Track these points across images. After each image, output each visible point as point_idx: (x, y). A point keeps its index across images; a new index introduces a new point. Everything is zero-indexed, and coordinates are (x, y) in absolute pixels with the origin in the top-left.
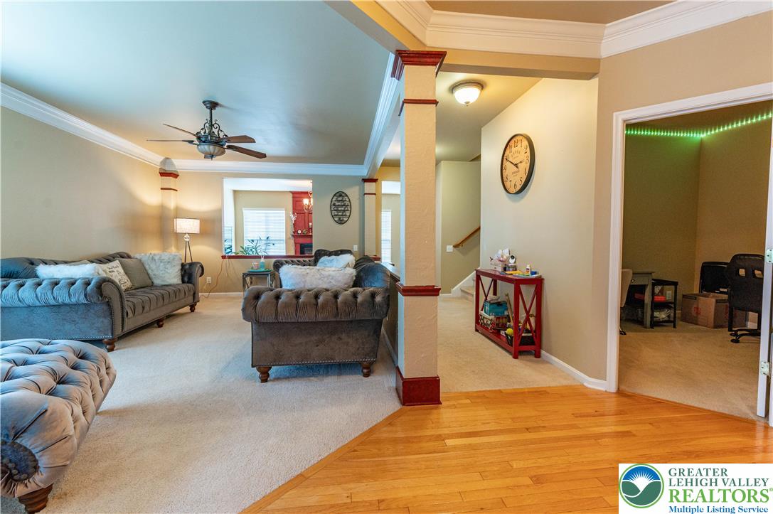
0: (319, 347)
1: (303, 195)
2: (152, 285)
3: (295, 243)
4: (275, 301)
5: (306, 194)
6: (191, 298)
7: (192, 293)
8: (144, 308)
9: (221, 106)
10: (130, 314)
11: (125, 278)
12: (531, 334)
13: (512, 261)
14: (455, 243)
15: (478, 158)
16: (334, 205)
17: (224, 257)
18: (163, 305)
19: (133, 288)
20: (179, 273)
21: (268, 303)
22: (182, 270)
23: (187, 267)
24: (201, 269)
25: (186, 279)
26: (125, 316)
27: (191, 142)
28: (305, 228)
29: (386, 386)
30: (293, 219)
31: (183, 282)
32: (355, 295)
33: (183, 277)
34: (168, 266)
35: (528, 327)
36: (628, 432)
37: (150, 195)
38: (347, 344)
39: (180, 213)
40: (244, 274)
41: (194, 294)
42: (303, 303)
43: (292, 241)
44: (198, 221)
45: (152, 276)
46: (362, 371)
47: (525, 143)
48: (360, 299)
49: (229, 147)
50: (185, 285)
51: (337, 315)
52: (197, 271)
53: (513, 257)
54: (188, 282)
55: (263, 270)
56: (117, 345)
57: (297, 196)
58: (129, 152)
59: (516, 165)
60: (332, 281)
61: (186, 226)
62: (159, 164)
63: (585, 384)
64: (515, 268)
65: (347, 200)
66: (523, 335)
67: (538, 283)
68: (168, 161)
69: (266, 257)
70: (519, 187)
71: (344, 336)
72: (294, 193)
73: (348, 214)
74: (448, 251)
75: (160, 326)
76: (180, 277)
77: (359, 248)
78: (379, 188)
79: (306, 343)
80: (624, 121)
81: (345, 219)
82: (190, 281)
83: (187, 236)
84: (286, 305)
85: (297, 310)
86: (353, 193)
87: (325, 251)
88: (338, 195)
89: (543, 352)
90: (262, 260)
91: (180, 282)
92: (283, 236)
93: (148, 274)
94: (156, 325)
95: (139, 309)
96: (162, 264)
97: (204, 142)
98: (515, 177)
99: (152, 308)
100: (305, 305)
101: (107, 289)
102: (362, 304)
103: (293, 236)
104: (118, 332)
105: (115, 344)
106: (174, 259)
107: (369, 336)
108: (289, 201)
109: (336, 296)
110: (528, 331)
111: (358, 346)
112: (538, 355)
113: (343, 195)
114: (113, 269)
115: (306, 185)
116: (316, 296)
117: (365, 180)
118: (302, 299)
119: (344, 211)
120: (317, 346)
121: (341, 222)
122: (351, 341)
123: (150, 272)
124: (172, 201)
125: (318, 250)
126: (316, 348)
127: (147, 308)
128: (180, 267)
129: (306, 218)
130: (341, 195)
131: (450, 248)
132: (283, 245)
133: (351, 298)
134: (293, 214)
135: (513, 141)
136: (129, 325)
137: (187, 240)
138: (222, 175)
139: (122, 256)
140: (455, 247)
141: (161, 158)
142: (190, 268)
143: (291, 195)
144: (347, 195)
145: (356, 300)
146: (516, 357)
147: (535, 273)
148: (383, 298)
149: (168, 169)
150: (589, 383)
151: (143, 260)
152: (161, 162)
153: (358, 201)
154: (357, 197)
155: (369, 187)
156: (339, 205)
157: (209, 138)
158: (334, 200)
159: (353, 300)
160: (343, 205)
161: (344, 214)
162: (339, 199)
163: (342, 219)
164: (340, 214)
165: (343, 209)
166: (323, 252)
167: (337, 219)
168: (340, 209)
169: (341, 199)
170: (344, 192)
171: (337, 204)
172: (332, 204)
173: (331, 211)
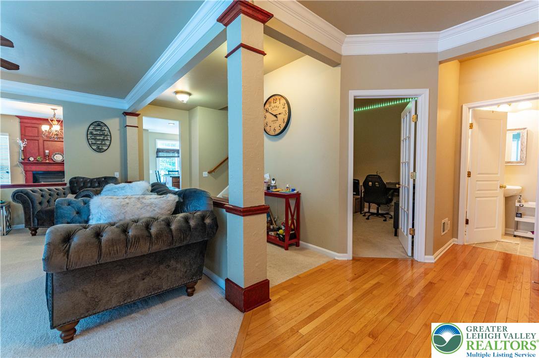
0: (145, 281)
1: (41, 122)
4: (95, 240)
12: (293, 232)
13: (273, 182)
14: (209, 170)
15: (226, 108)
16: (91, 133)
21: (86, 244)
28: (39, 155)
29: (216, 299)
30: (22, 145)
32: (186, 221)
35: (292, 227)
36: (378, 283)
38: (175, 269)
42: (134, 236)
46: (187, 291)
47: (283, 101)
48: (192, 223)
51: (172, 243)
53: (274, 180)
59: (275, 116)
60: (155, 209)
63: (336, 258)
64: (275, 187)
65: (107, 130)
66: (291, 233)
67: (297, 196)
70: (278, 131)
71: (173, 263)
72: (21, 118)
73: (108, 143)
74: (204, 176)
77: (121, 175)
78: (141, 122)
79: (130, 280)
80: (354, 97)
81: (105, 148)
84: (113, 242)
86: (113, 124)
87: (83, 178)
88: (96, 124)
89: (301, 242)
98: (275, 124)
100: (137, 239)
103: (21, 163)
107: (196, 257)
109: (168, 223)
110: (292, 230)
111: (185, 270)
112: (298, 245)
113: (102, 124)
116: (147, 227)
117: (126, 114)
118: (131, 233)
119: (103, 140)
120: (143, 279)
121: (99, 150)
122: (179, 266)
125: (75, 178)
126: (142, 281)
129: (41, 146)
130: (99, 125)
131: (205, 174)
133: (184, 225)
134: (22, 139)
135: (272, 99)
140: (209, 173)
143: (18, 120)
144: (106, 125)
146: (287, 249)
147: (293, 190)
148: (212, 220)
150: (338, 257)
153: (119, 132)
154: (118, 127)
155: (130, 120)
158: (91, 128)
160: (102, 135)
161: (104, 143)
162: (97, 128)
163: (101, 147)
164: (98, 142)
165: (102, 138)
166: (82, 180)
167: (95, 147)
168: (98, 138)
169: (99, 128)
170: (102, 123)
171: (95, 133)
172: (89, 133)
173: (88, 139)
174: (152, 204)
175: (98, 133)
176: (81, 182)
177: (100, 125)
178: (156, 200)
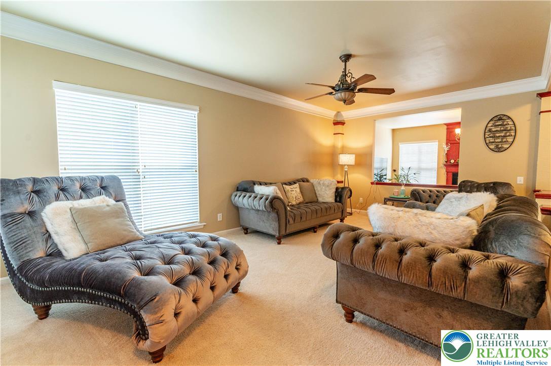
0: (408, 313)
1: (454, 126)
2: (317, 201)
3: (447, 172)
5: (458, 124)
6: (340, 214)
7: (341, 210)
8: (301, 218)
9: (354, 56)
10: (291, 221)
11: (300, 195)
16: (490, 131)
17: (372, 183)
18: (316, 218)
19: (305, 202)
20: (334, 195)
22: (336, 192)
23: (340, 190)
24: (349, 192)
25: (338, 200)
26: (288, 223)
27: (331, 93)
30: (446, 149)
31: (336, 201)
32: (465, 264)
33: (336, 197)
34: (327, 189)
37: (325, 139)
39: (344, 151)
40: (385, 199)
41: (343, 211)
42: (383, 255)
43: (444, 171)
44: (354, 156)
45: (318, 196)
48: (474, 272)
49: (360, 90)
50: (335, 204)
52: (346, 194)
54: (339, 202)
55: (402, 196)
56: (283, 241)
57: (450, 127)
58: (317, 113)
61: (346, 159)
62: (333, 117)
65: (511, 123)
68: (339, 114)
69: (406, 185)
72: (448, 125)
73: (511, 140)
75: (315, 232)
76: (334, 197)
77: (527, 180)
79: (391, 302)
81: (506, 146)
82: (340, 202)
83: (346, 167)
85: (374, 261)
86: (520, 115)
87: (471, 182)
88: (497, 119)
90: (403, 188)
91: (333, 201)
92: (435, 165)
93: (316, 193)
94: (313, 231)
95: (298, 218)
96: (324, 187)
97: (338, 91)
99: (307, 219)
101: (277, 204)
102: (477, 281)
103: (445, 165)
104: (283, 233)
105: (282, 240)
106: (331, 184)
108: (443, 132)
113: (504, 118)
114: (294, 189)
115: (455, 115)
116: (402, 251)
117: (542, 95)
119: (505, 136)
120: (406, 310)
121: (498, 150)
123: (317, 192)
124: (340, 142)
125: (464, 182)
126: (405, 313)
127: (304, 219)
128: (334, 190)
130: (500, 119)
132: (434, 174)
133: (457, 267)
134: (447, 144)
136: (291, 229)
137: (346, 170)
138: (374, 119)
139: (304, 180)
141: (335, 113)
142: (341, 191)
143: (445, 127)
144: (509, 118)
145: (467, 273)
149: (339, 119)
151: (314, 183)
152: (335, 116)
154: (528, 117)
156: (496, 131)
157: (341, 86)
158: (490, 125)
159: (460, 270)
160: (503, 131)
161: (504, 140)
162: (497, 124)
163: (500, 146)
164: (497, 141)
165: (503, 134)
166: (470, 184)
167: (492, 147)
168: (497, 135)
169: (500, 123)
170: (505, 115)
171: (494, 130)
172: (487, 131)
173: (485, 138)
174: (431, 224)
175: (499, 129)
176: (469, 186)
177: (502, 119)
178: (437, 221)
